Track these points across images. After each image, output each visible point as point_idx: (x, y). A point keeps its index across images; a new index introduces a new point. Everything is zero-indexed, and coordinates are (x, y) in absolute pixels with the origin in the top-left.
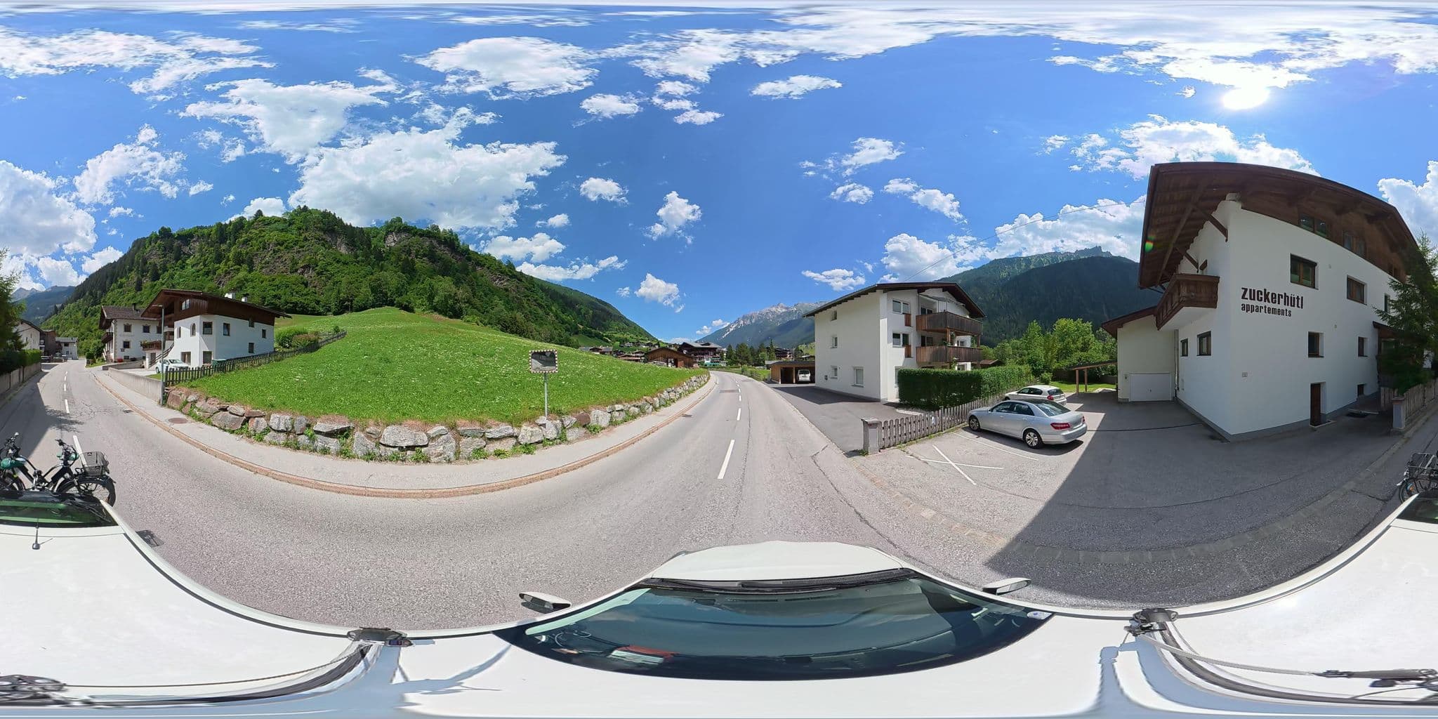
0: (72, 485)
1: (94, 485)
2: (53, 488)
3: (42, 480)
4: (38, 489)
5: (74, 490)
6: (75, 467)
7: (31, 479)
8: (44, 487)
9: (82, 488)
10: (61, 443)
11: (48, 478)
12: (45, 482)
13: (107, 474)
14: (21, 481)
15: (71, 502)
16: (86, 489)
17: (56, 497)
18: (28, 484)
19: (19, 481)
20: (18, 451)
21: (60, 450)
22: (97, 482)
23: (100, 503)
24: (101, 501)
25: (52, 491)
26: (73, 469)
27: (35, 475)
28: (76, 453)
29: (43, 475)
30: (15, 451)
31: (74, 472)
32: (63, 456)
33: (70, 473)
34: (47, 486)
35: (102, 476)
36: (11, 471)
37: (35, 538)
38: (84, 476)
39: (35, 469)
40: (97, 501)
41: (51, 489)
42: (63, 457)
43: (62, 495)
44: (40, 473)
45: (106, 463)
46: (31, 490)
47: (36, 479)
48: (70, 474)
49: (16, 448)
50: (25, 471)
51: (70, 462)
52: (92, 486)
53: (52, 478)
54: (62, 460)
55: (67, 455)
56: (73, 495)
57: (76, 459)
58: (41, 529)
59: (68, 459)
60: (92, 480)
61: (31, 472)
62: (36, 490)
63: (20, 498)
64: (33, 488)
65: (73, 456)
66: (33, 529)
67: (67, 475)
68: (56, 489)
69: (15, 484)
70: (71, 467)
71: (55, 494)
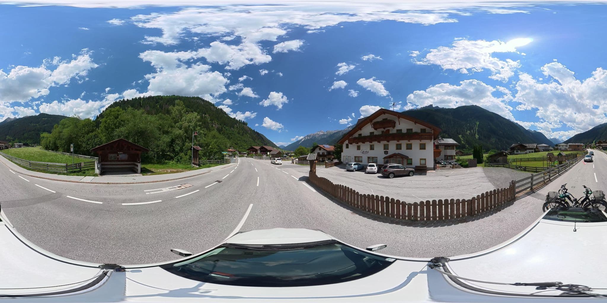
0: (590, 204)
2: (582, 206)
4: (576, 206)
5: (590, 207)
7: (573, 202)
8: (578, 205)
9: (594, 206)
10: (585, 187)
11: (580, 202)
12: (578, 203)
13: (604, 200)
15: (590, 212)
16: (596, 206)
17: (583, 210)
18: (571, 204)
19: (567, 203)
20: (567, 191)
21: (585, 190)
22: (600, 203)
23: (602, 212)
24: (602, 211)
25: (581, 207)
26: (590, 198)
29: (577, 201)
30: (565, 190)
31: (591, 199)
32: (586, 192)
35: (603, 201)
36: (564, 199)
37: (574, 227)
38: (595, 201)
40: (601, 211)
41: (581, 206)
43: (586, 209)
44: (576, 199)
45: (604, 195)
50: (570, 199)
51: (589, 195)
52: (598, 205)
54: (585, 194)
56: (590, 209)
57: (591, 194)
58: (576, 223)
60: (598, 202)
61: (572, 199)
63: (568, 210)
64: (573, 206)
65: (590, 192)
66: (574, 223)
67: (588, 200)
68: (583, 207)
69: (565, 205)
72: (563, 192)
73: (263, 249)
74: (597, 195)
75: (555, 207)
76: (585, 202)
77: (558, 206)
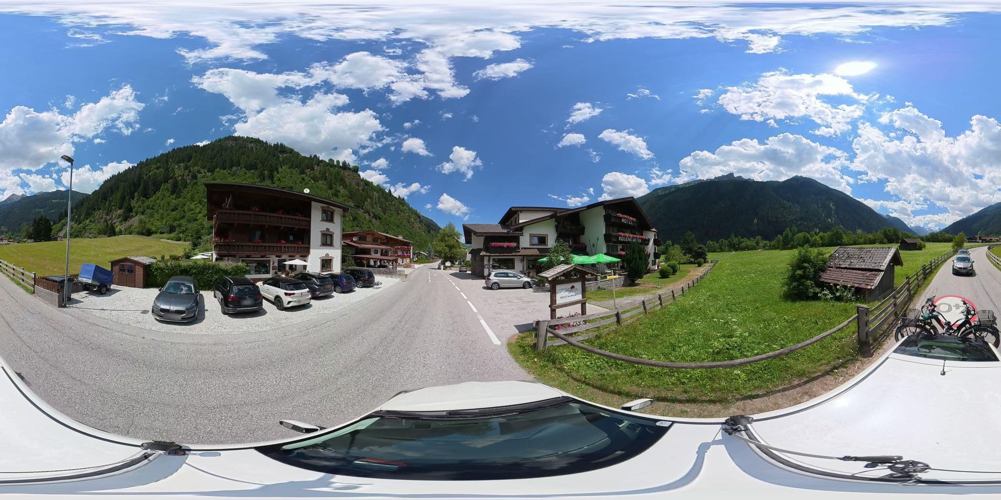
72: (929, 310)
73: (448, 418)
74: (984, 318)
75: (914, 333)
76: (964, 328)
77: (920, 333)
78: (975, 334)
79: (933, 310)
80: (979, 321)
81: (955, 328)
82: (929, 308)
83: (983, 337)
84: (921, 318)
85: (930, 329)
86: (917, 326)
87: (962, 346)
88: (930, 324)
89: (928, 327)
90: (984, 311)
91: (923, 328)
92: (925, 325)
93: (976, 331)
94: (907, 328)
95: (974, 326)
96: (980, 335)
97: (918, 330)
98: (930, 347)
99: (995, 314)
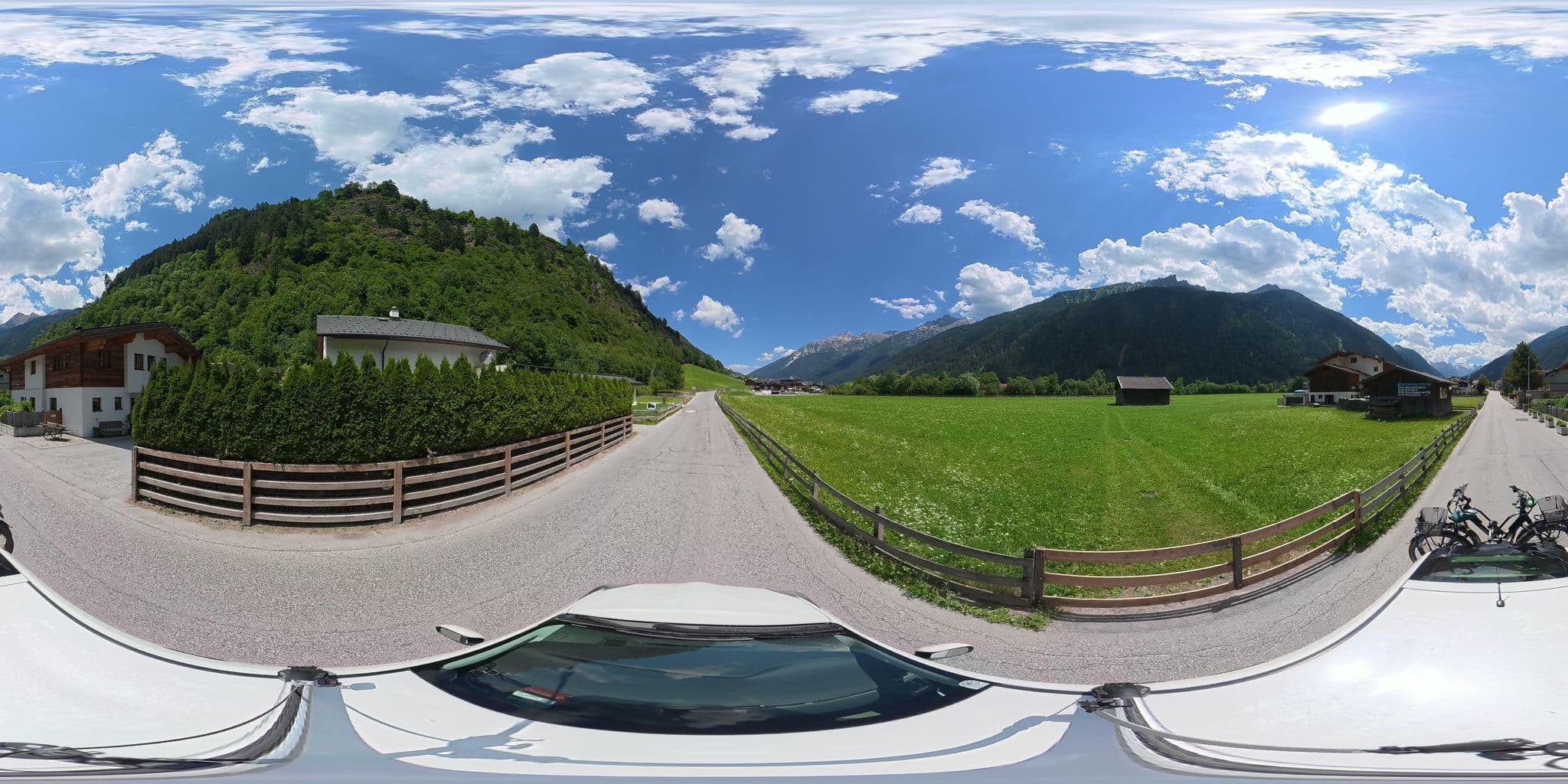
0: (1532, 534)
1: (1557, 532)
2: (1512, 539)
3: (1498, 531)
4: (1494, 541)
5: (1535, 539)
6: (1534, 514)
7: (1487, 532)
8: (1501, 539)
9: (1543, 536)
10: (1515, 490)
11: (1506, 529)
12: (1502, 533)
14: (1475, 535)
15: (1533, 553)
17: (1518, 549)
18: (1484, 537)
19: (1472, 534)
20: (1468, 503)
21: (1515, 497)
22: (1560, 529)
25: (1511, 542)
26: (1531, 516)
27: (1490, 527)
28: (1533, 499)
29: (1499, 525)
30: (1465, 502)
31: (1533, 521)
32: (1520, 503)
33: (1529, 521)
34: (1504, 538)
36: (1462, 524)
37: (1498, 594)
38: (1546, 524)
39: (1489, 520)
41: (1509, 540)
42: (1519, 505)
43: (1523, 546)
44: (1495, 523)
46: (1488, 543)
47: (1491, 531)
48: (1528, 523)
49: (1466, 499)
50: (1478, 523)
51: (1527, 510)
52: (1554, 534)
53: (1509, 529)
54: (1519, 508)
55: (1523, 502)
56: (1534, 544)
57: (1534, 505)
58: (1503, 585)
59: (1525, 506)
60: (1554, 527)
61: (1486, 523)
62: (1492, 543)
63: (1476, 553)
64: (1490, 541)
65: (1530, 502)
66: (1496, 585)
67: (1526, 523)
68: (1514, 541)
70: (1529, 515)
71: (1514, 545)
72: (1460, 506)
74: (1550, 509)
75: (1440, 546)
76: (1520, 529)
77: (1450, 544)
78: (1540, 538)
79: (1467, 507)
80: (1543, 514)
81: (1507, 531)
82: (1460, 503)
83: (1554, 539)
84: (1449, 521)
85: (1467, 536)
86: (1444, 534)
87: (1521, 558)
88: (1464, 528)
89: (1462, 534)
90: (1548, 499)
91: (1454, 536)
92: (1456, 531)
93: (1540, 530)
94: (1429, 539)
95: (1536, 523)
96: (1548, 537)
97: (1447, 540)
98: (1471, 566)
99: (1565, 501)
